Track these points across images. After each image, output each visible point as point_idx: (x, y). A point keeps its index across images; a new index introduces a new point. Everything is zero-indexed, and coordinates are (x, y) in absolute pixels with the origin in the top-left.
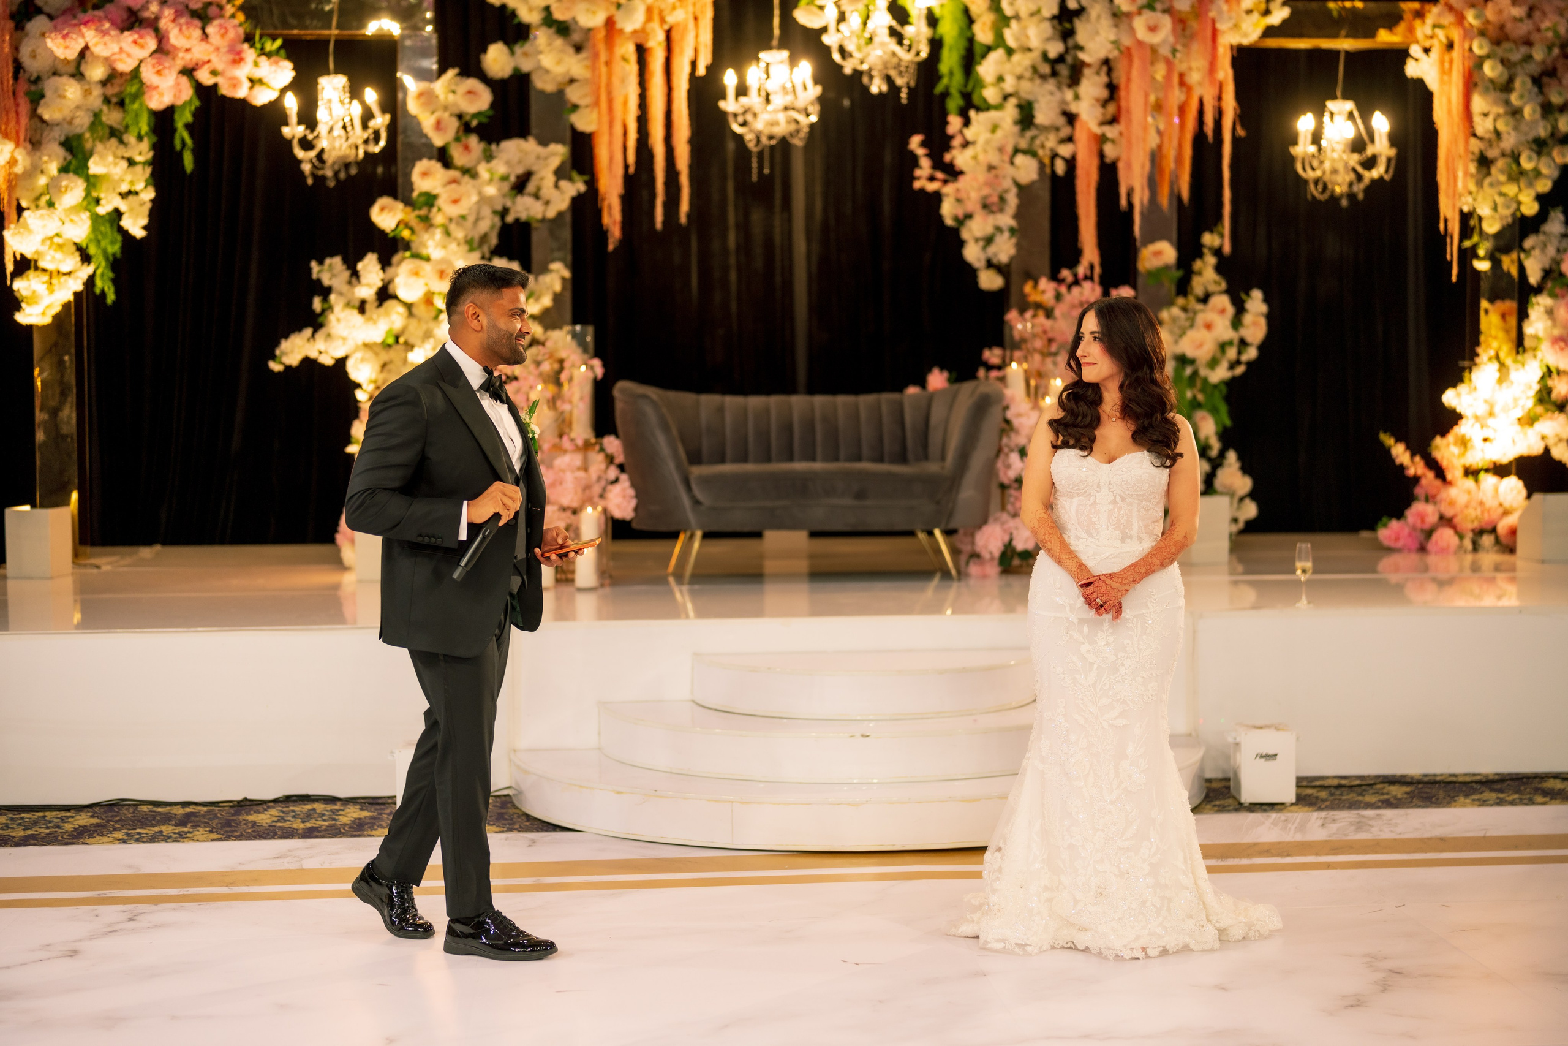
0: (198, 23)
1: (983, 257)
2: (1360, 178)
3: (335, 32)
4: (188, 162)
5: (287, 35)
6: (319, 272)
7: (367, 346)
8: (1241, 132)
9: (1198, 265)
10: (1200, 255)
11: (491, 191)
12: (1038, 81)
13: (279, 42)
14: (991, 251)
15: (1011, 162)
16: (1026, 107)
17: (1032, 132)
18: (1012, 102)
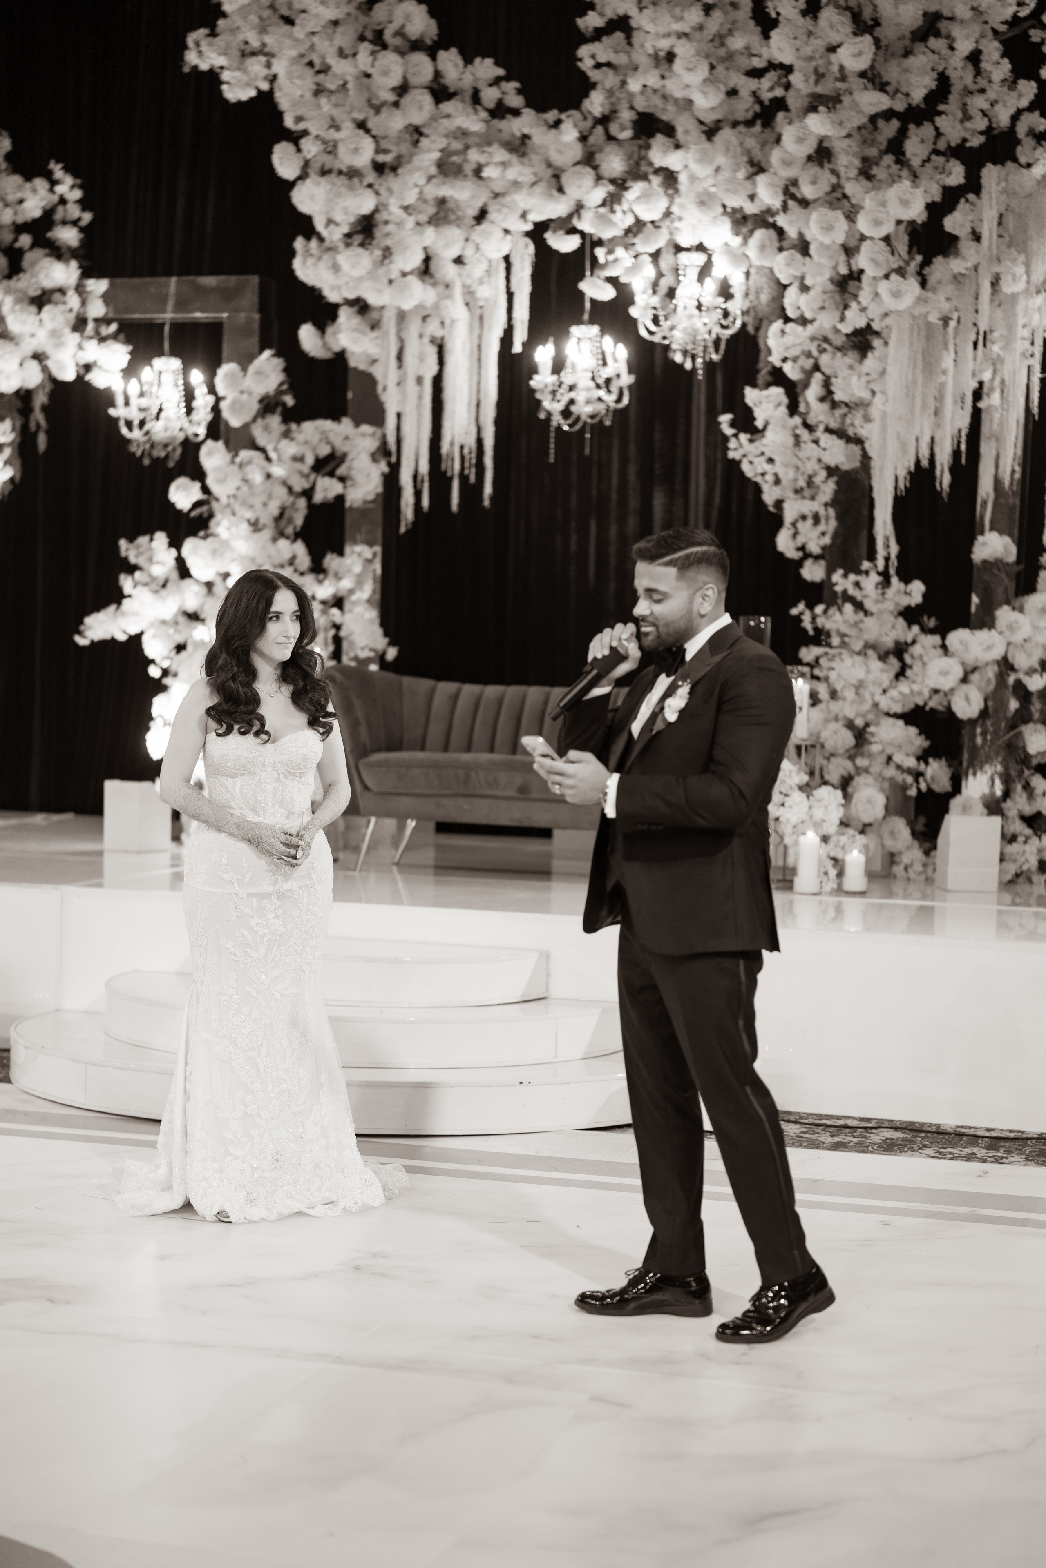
0: (34, 309)
1: (794, 546)
3: (169, 316)
4: (42, 441)
5: (124, 319)
6: (127, 550)
7: (164, 622)
11: (278, 471)
13: (114, 327)
14: (800, 540)
15: (816, 442)
16: (827, 384)
17: (844, 410)
18: (818, 377)
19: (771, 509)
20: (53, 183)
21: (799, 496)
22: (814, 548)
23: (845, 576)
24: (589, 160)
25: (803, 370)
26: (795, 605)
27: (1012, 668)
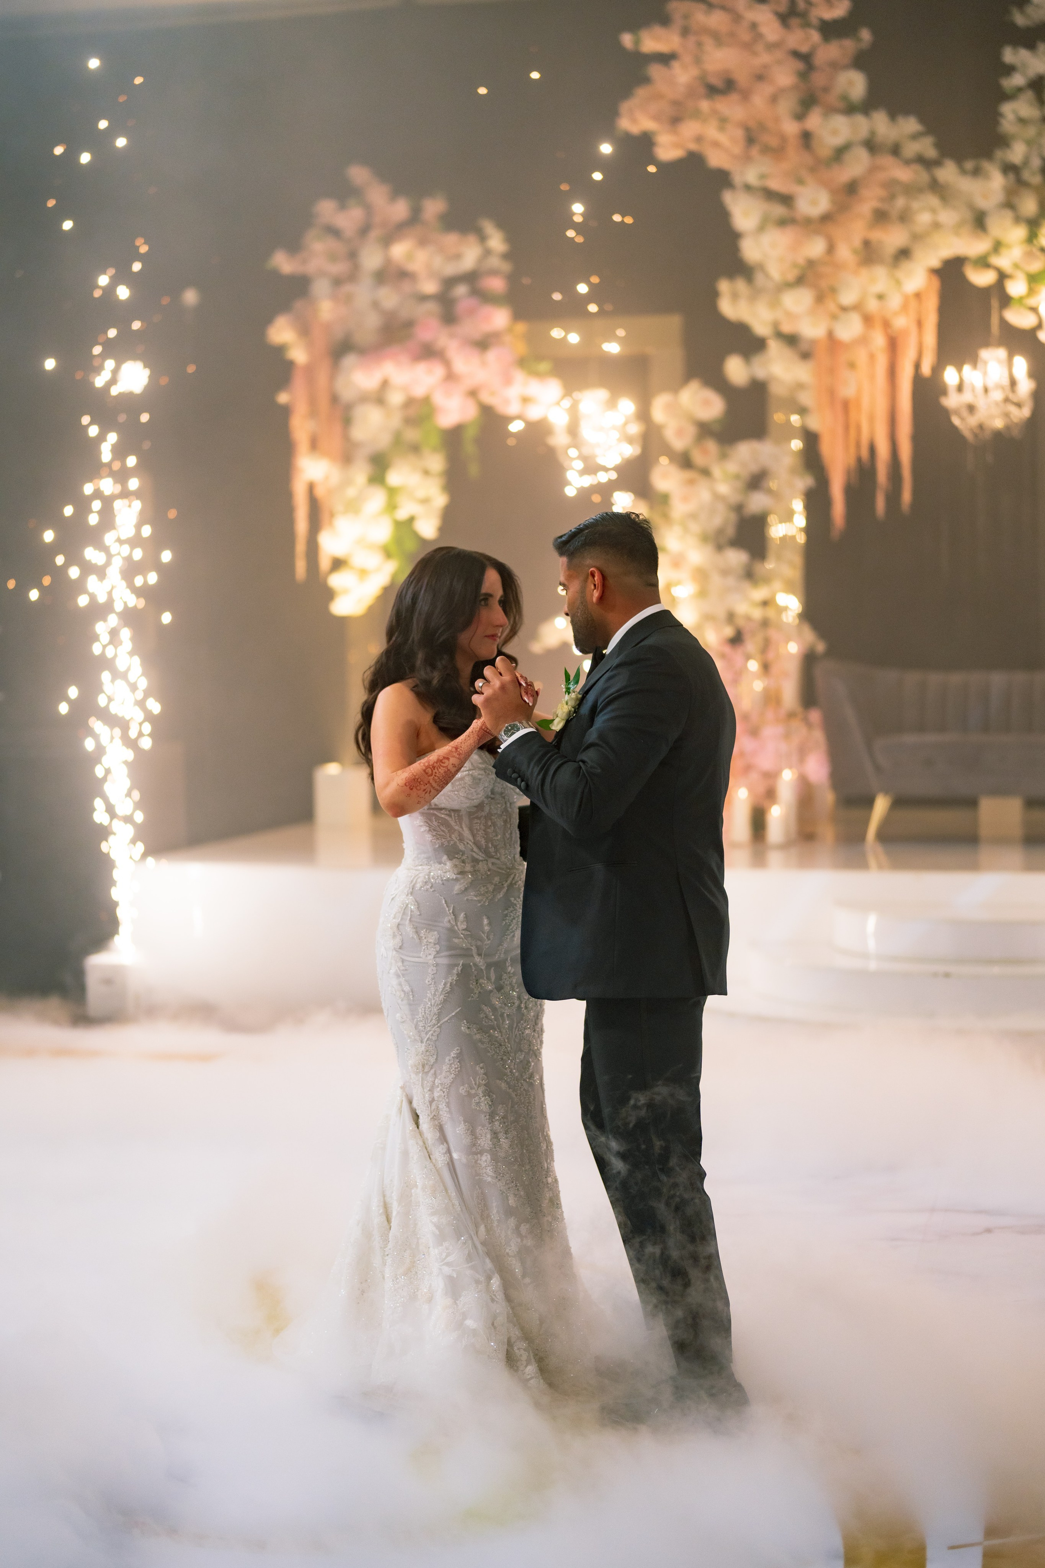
0: (476, 351)
13: (549, 363)
20: (482, 238)
24: (1009, 205)
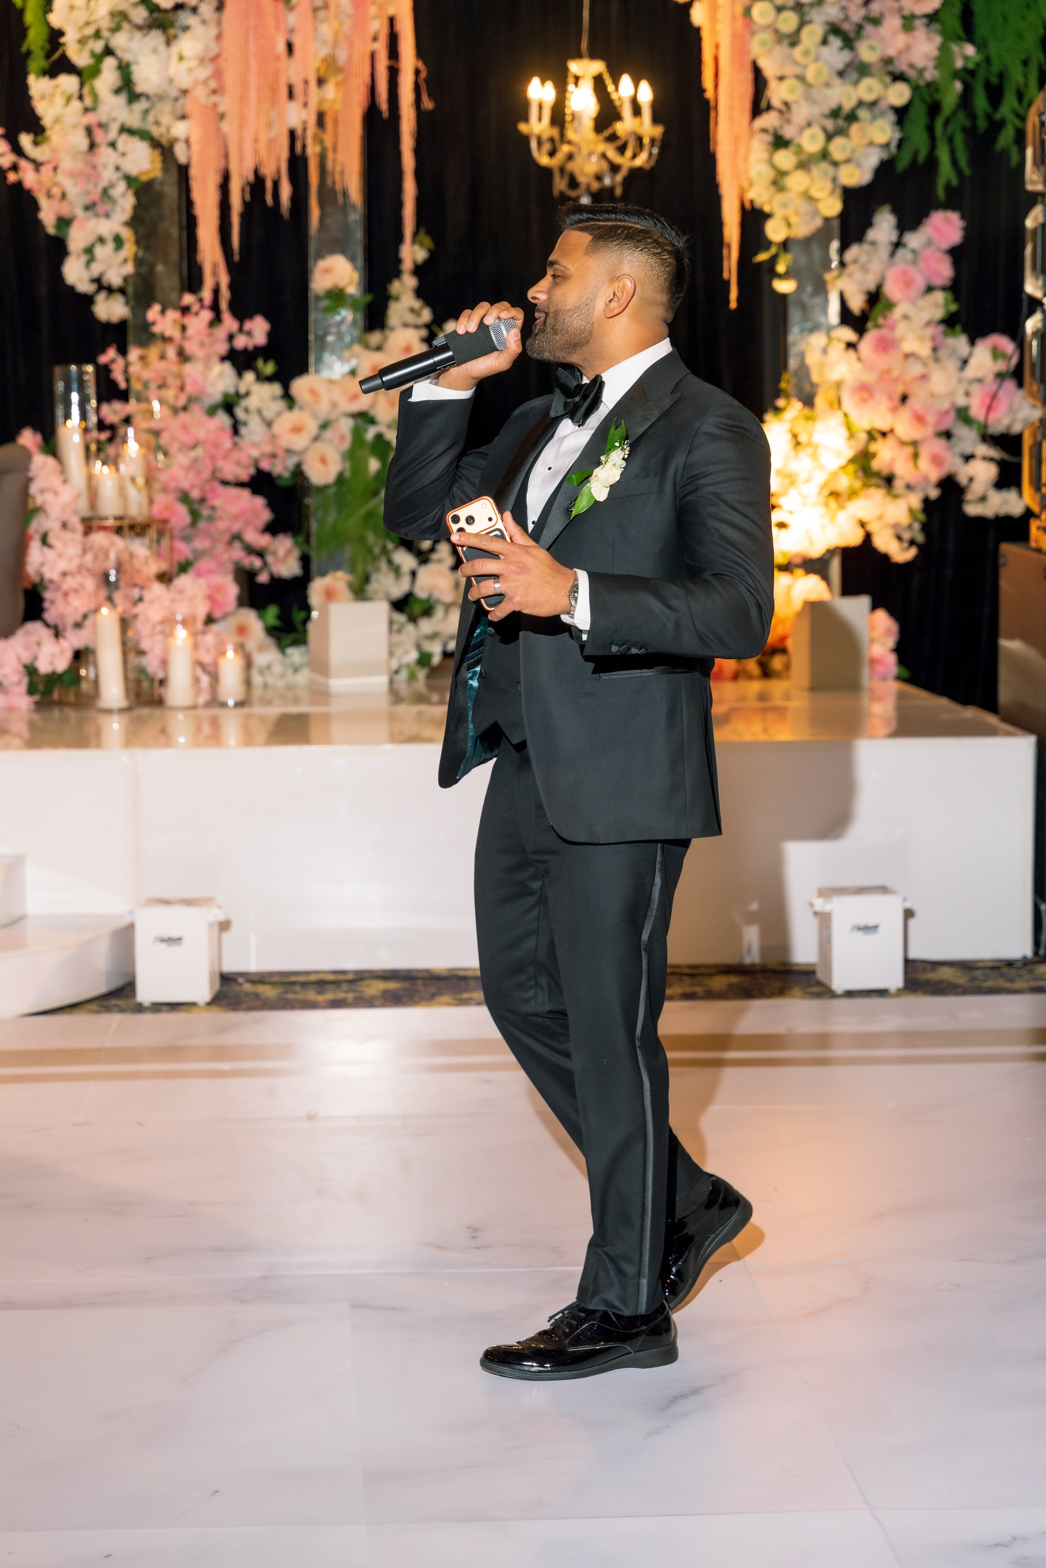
1: (86, 276)
2: (615, 168)
8: (428, 104)
9: (395, 287)
10: (397, 274)
12: (138, 35)
14: (96, 269)
15: (113, 145)
16: (124, 69)
17: (142, 105)
18: (109, 63)
19: (51, 230)
21: (89, 214)
22: (115, 278)
23: (163, 312)
25: (93, 54)
26: (103, 351)
27: (372, 421)
